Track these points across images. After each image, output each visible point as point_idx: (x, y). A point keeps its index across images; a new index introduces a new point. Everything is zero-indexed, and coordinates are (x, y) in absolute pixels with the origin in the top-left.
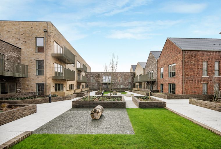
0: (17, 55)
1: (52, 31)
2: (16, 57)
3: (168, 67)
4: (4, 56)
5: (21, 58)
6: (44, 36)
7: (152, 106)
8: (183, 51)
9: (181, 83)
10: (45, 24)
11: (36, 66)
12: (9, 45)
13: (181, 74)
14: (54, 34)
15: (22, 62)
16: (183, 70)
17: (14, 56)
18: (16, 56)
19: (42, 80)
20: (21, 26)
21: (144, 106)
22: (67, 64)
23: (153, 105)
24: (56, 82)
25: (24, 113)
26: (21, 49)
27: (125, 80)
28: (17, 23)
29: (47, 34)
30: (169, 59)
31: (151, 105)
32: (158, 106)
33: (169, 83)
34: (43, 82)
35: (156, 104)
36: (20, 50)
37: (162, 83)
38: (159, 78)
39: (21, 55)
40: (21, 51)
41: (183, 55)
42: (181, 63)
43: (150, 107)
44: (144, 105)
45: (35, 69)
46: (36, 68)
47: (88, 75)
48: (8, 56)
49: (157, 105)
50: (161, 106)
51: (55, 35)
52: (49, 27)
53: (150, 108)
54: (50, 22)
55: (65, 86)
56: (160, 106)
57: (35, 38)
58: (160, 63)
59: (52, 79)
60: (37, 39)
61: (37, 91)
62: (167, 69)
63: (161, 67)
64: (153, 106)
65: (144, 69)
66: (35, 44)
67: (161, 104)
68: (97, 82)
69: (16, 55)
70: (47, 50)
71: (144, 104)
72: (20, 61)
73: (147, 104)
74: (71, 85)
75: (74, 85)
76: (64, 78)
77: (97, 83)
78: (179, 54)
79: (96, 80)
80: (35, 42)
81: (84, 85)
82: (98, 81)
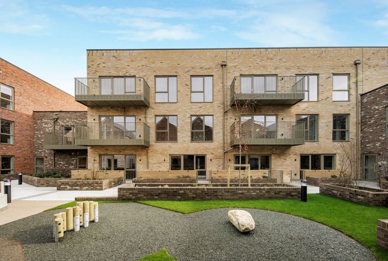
14: (99, 65)
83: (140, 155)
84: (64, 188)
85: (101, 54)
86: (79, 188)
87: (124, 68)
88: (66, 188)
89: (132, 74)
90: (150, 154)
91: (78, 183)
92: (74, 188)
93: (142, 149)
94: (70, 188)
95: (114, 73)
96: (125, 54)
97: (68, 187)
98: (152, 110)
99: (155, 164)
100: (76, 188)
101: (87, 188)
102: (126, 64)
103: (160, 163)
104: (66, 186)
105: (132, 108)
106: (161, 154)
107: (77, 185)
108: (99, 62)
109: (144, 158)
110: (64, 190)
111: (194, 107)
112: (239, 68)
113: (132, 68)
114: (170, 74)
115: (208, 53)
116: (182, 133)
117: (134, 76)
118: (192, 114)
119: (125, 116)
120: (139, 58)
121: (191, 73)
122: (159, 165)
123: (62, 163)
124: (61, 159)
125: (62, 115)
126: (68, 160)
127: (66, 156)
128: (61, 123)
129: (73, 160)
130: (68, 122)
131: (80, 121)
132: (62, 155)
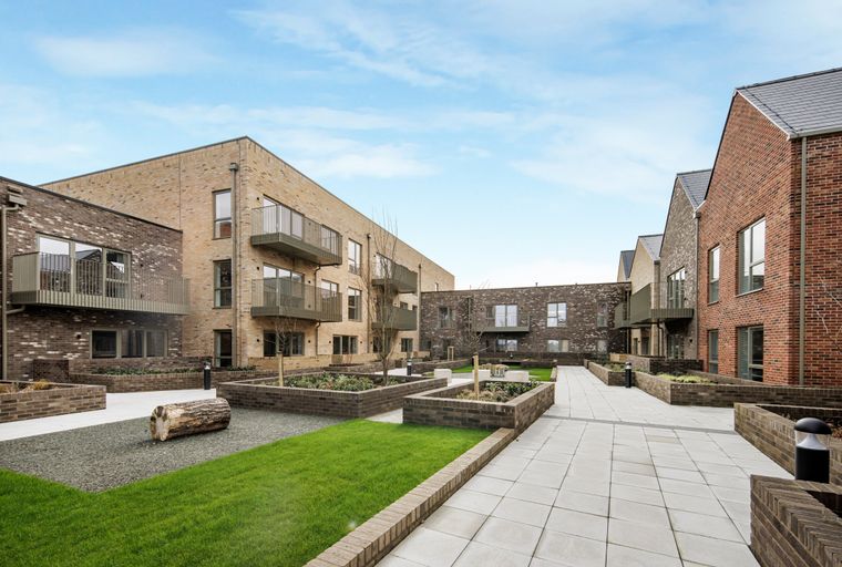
0: (169, 252)
1: (252, 166)
2: (167, 257)
3: (734, 241)
4: (132, 256)
5: (180, 258)
6: (232, 186)
7: (451, 418)
8: (797, 141)
9: (784, 324)
10: (234, 147)
11: (215, 280)
12: (146, 225)
13: (788, 274)
14: (264, 173)
15: (184, 270)
16: (795, 249)
17: (161, 255)
18: (165, 254)
19: (227, 322)
20: (183, 168)
21: (423, 415)
22: (320, 265)
23: (459, 415)
24: (267, 328)
25: (51, 405)
26: (181, 232)
27: (582, 316)
28: (175, 160)
29: (238, 177)
30: (741, 197)
31: (450, 414)
32: (477, 421)
33: (738, 324)
34: (227, 328)
35: (470, 411)
36: (178, 235)
37: (713, 324)
38: (704, 302)
39: (181, 251)
40: (181, 240)
41: (796, 163)
42: (787, 210)
43: (447, 422)
44: (422, 411)
45: (212, 288)
46: (215, 284)
47: (430, 301)
48: (143, 256)
49: (472, 416)
50: (492, 422)
51: (268, 177)
52: (242, 153)
53: (445, 426)
54: (246, 137)
55: (313, 342)
56: (487, 421)
57: (210, 196)
58: (709, 227)
59: (254, 318)
60: (218, 196)
61: (215, 352)
62: (734, 250)
63: (710, 244)
64: (457, 418)
65: (657, 263)
66: (211, 213)
67: (490, 413)
68: (463, 328)
69: (167, 252)
70: (238, 229)
71: (421, 407)
72: (180, 267)
73: (433, 409)
74: (345, 338)
75: (360, 339)
76: (281, 314)
77: (463, 333)
78: (780, 165)
79: (458, 322)
80: (211, 207)
81: (411, 340)
82: (467, 325)
83: (309, 334)
85: (267, 158)
89: (302, 212)
90: (319, 333)
93: (311, 325)
98: (321, 273)
99: (322, 346)
103: (326, 345)
105: (301, 262)
106: (327, 334)
108: (264, 170)
109: (313, 338)
111: (350, 278)
112: (376, 244)
113: (301, 201)
114: (334, 229)
115: (360, 219)
117: (303, 215)
118: (350, 286)
119: (292, 270)
120: (307, 191)
121: (349, 236)
123: (36, 345)
124: (33, 334)
125: (39, 200)
126: (60, 339)
127: (52, 324)
128: (34, 224)
129: (79, 337)
130: (60, 225)
131: (101, 233)
132: (35, 321)
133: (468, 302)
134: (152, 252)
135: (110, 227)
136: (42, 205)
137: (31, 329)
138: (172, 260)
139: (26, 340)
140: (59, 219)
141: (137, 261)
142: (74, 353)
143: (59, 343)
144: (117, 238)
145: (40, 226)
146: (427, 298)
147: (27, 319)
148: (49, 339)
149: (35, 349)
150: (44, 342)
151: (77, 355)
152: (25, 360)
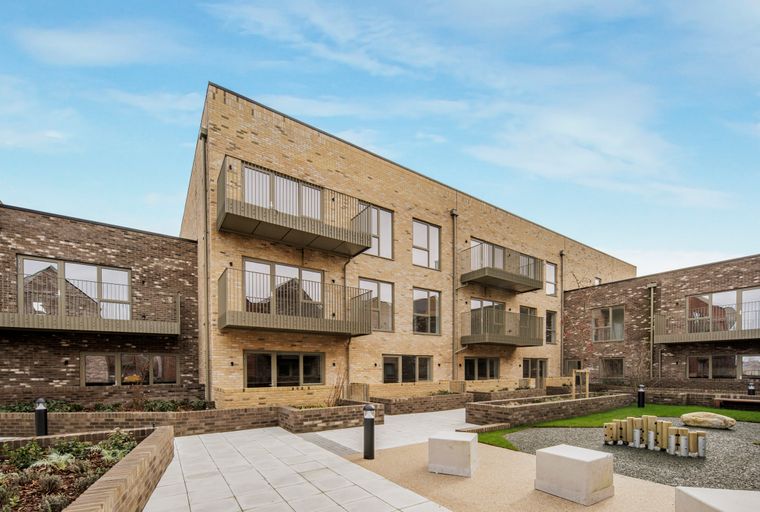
0: (180, 265)
2: (176, 271)
4: (131, 273)
5: (195, 271)
15: (201, 285)
17: (170, 270)
18: (174, 268)
22: (351, 257)
26: (194, 242)
39: (195, 264)
40: (194, 251)
47: (578, 303)
48: (145, 271)
51: (252, 137)
55: (343, 365)
68: (639, 339)
69: (177, 265)
72: (194, 281)
75: (436, 360)
79: (629, 330)
82: (647, 334)
83: (333, 354)
84: (310, 426)
85: (249, 111)
86: (341, 422)
87: (300, 163)
88: (316, 425)
89: (318, 183)
90: (352, 352)
91: (340, 413)
92: (331, 424)
93: (336, 341)
94: (324, 425)
95: (277, 165)
96: (303, 133)
97: (320, 424)
98: (355, 267)
99: (359, 371)
100: (337, 423)
101: (357, 421)
102: (305, 156)
103: (368, 370)
104: (316, 422)
105: (317, 253)
106: (370, 353)
107: (339, 418)
108: (243, 128)
109: (340, 360)
110: (311, 431)
111: (418, 274)
112: (470, 226)
113: (317, 169)
114: (383, 205)
115: (436, 189)
116: (402, 317)
117: (321, 188)
118: (416, 285)
119: (301, 267)
120: (330, 154)
121: (414, 214)
122: (366, 374)
123: (17, 371)
124: (14, 360)
125: (19, 220)
126: (45, 364)
127: (36, 350)
128: (14, 245)
129: (66, 363)
130: (43, 245)
131: (92, 250)
132: (16, 347)
133: (650, 293)
134: (157, 267)
135: (104, 242)
136: (23, 225)
137: (14, 356)
138: (184, 275)
139: (6, 366)
140: (43, 238)
141: (137, 278)
142: (61, 380)
143: (44, 369)
144: (113, 254)
145: (21, 248)
146: (572, 299)
147: (8, 345)
148: (32, 365)
149: (17, 376)
150: (27, 369)
151: (65, 382)
152: (6, 387)
